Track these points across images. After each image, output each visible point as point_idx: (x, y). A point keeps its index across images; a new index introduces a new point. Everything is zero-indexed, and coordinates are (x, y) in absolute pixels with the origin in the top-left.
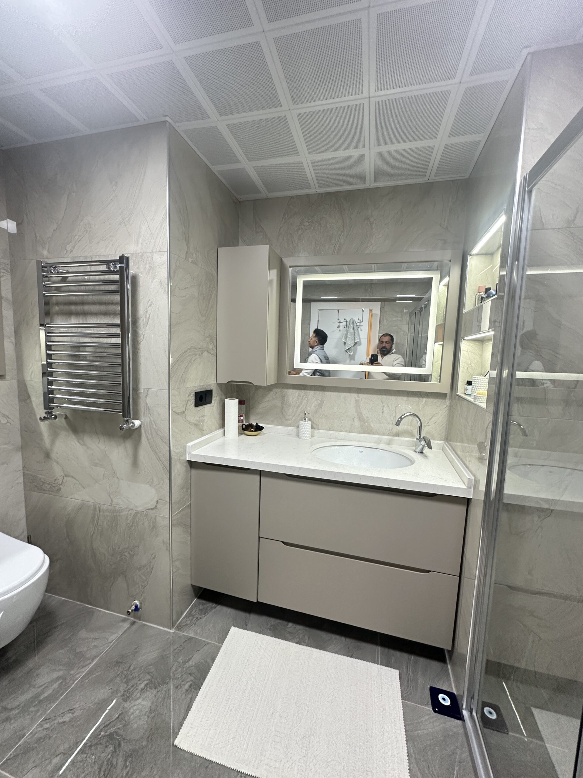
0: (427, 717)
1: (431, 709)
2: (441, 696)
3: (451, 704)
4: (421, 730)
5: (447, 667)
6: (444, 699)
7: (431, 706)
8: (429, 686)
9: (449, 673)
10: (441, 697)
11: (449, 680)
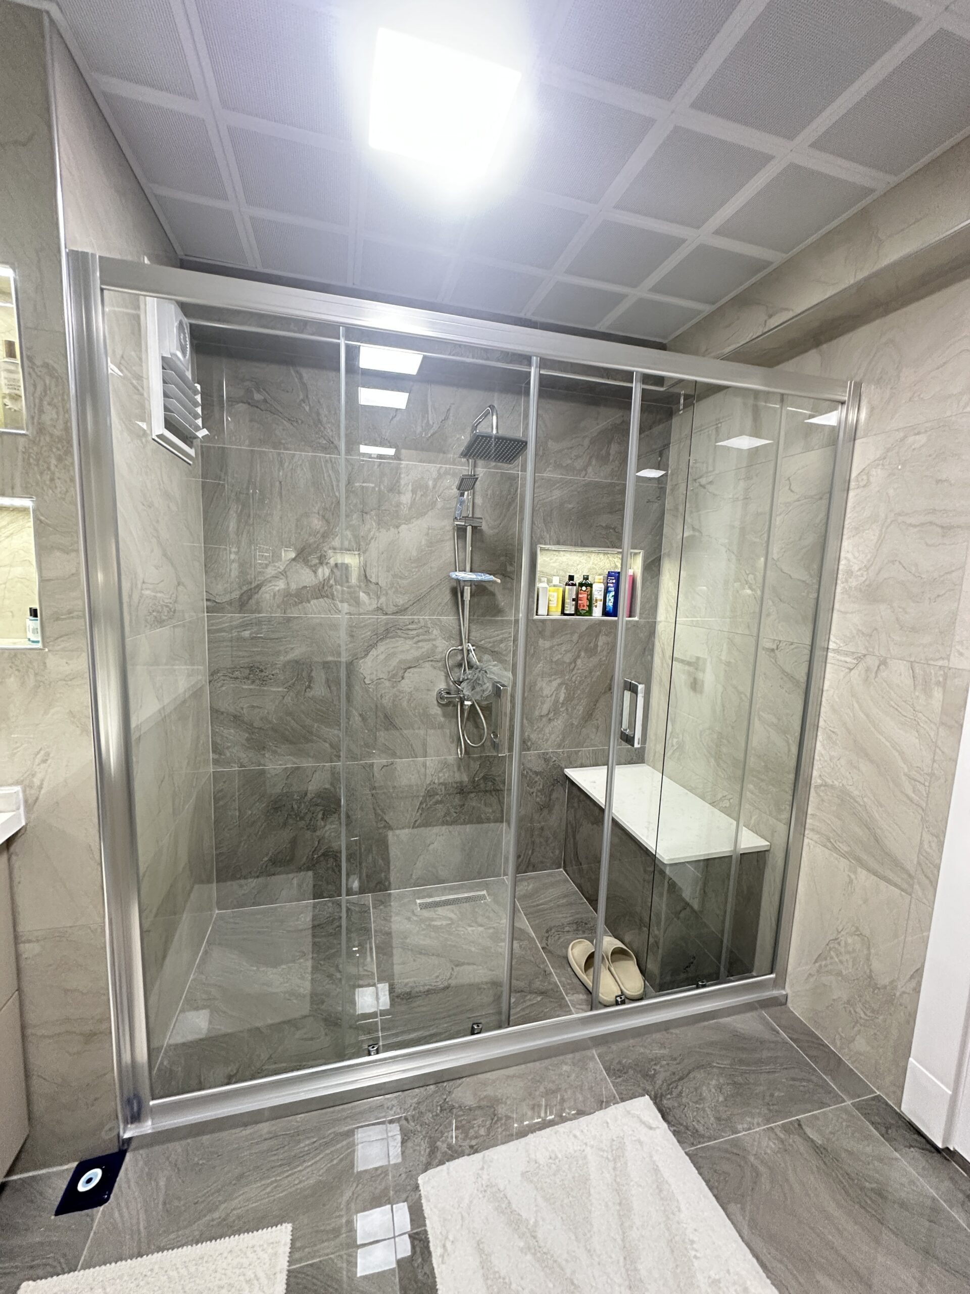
0: (117, 1214)
1: (101, 1208)
2: (82, 1187)
3: (101, 1168)
4: (138, 1223)
5: (13, 1180)
6: (89, 1181)
7: (95, 1209)
8: (53, 1217)
9: (33, 1177)
10: (84, 1186)
11: (48, 1176)
